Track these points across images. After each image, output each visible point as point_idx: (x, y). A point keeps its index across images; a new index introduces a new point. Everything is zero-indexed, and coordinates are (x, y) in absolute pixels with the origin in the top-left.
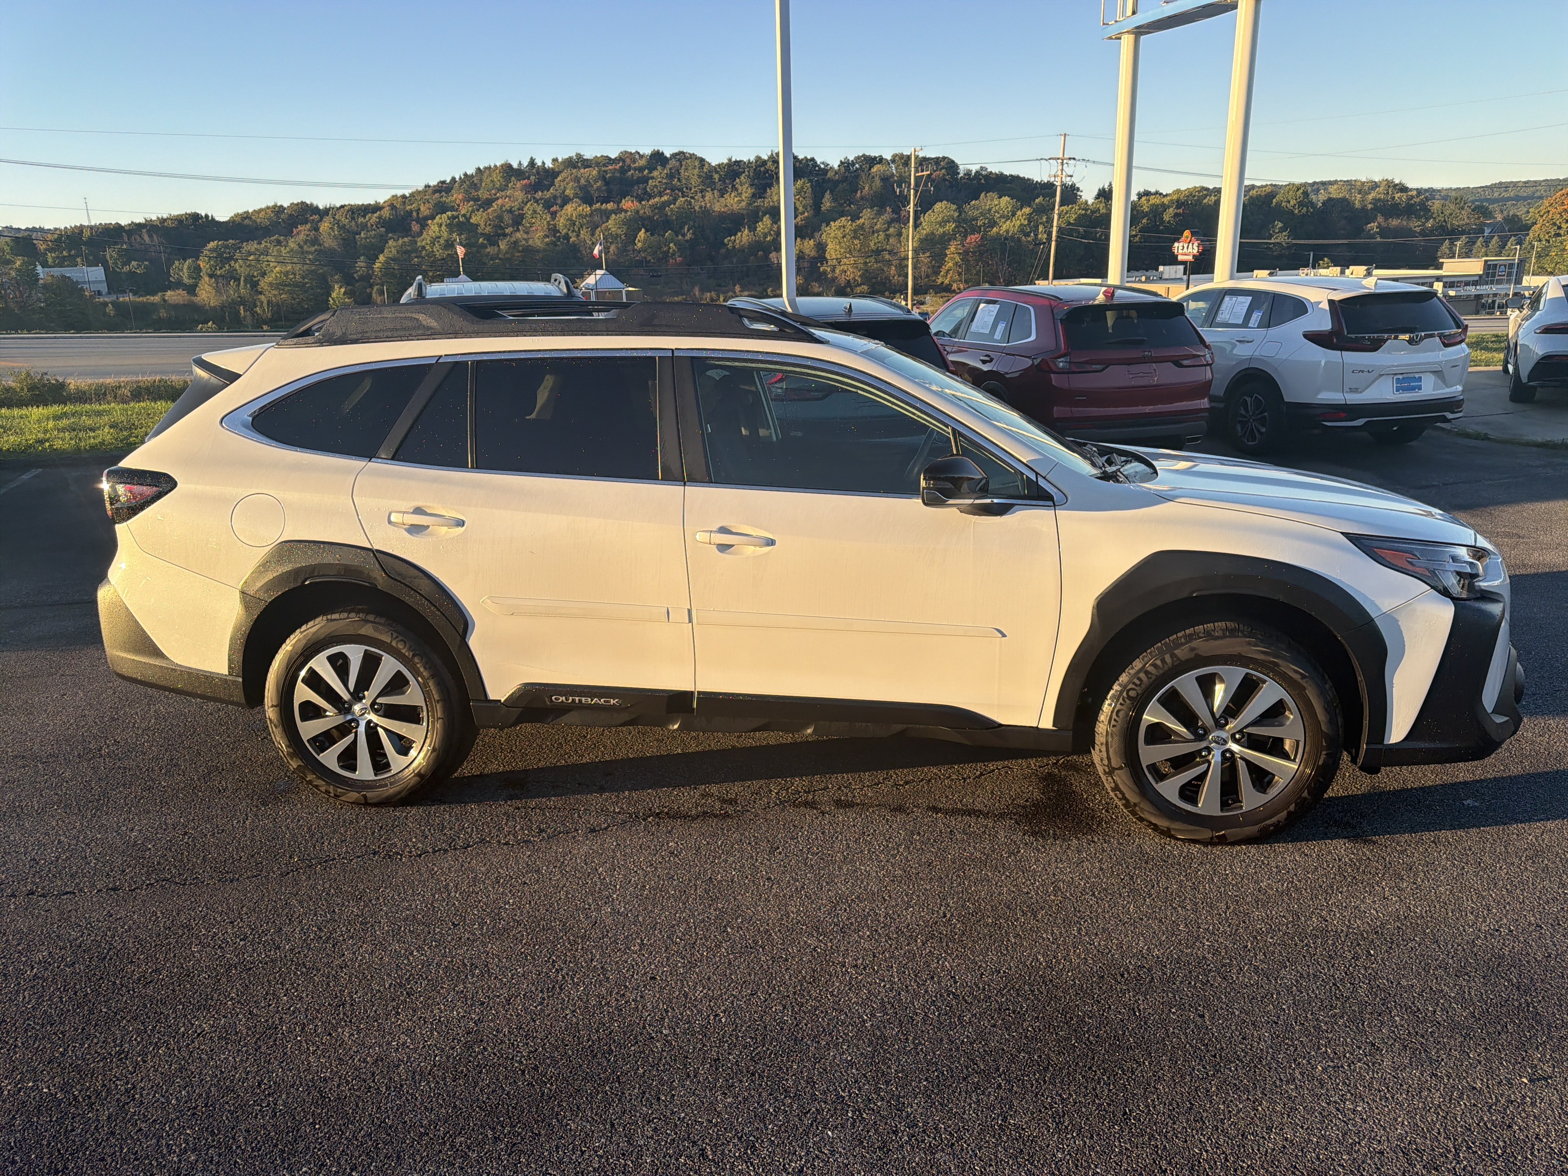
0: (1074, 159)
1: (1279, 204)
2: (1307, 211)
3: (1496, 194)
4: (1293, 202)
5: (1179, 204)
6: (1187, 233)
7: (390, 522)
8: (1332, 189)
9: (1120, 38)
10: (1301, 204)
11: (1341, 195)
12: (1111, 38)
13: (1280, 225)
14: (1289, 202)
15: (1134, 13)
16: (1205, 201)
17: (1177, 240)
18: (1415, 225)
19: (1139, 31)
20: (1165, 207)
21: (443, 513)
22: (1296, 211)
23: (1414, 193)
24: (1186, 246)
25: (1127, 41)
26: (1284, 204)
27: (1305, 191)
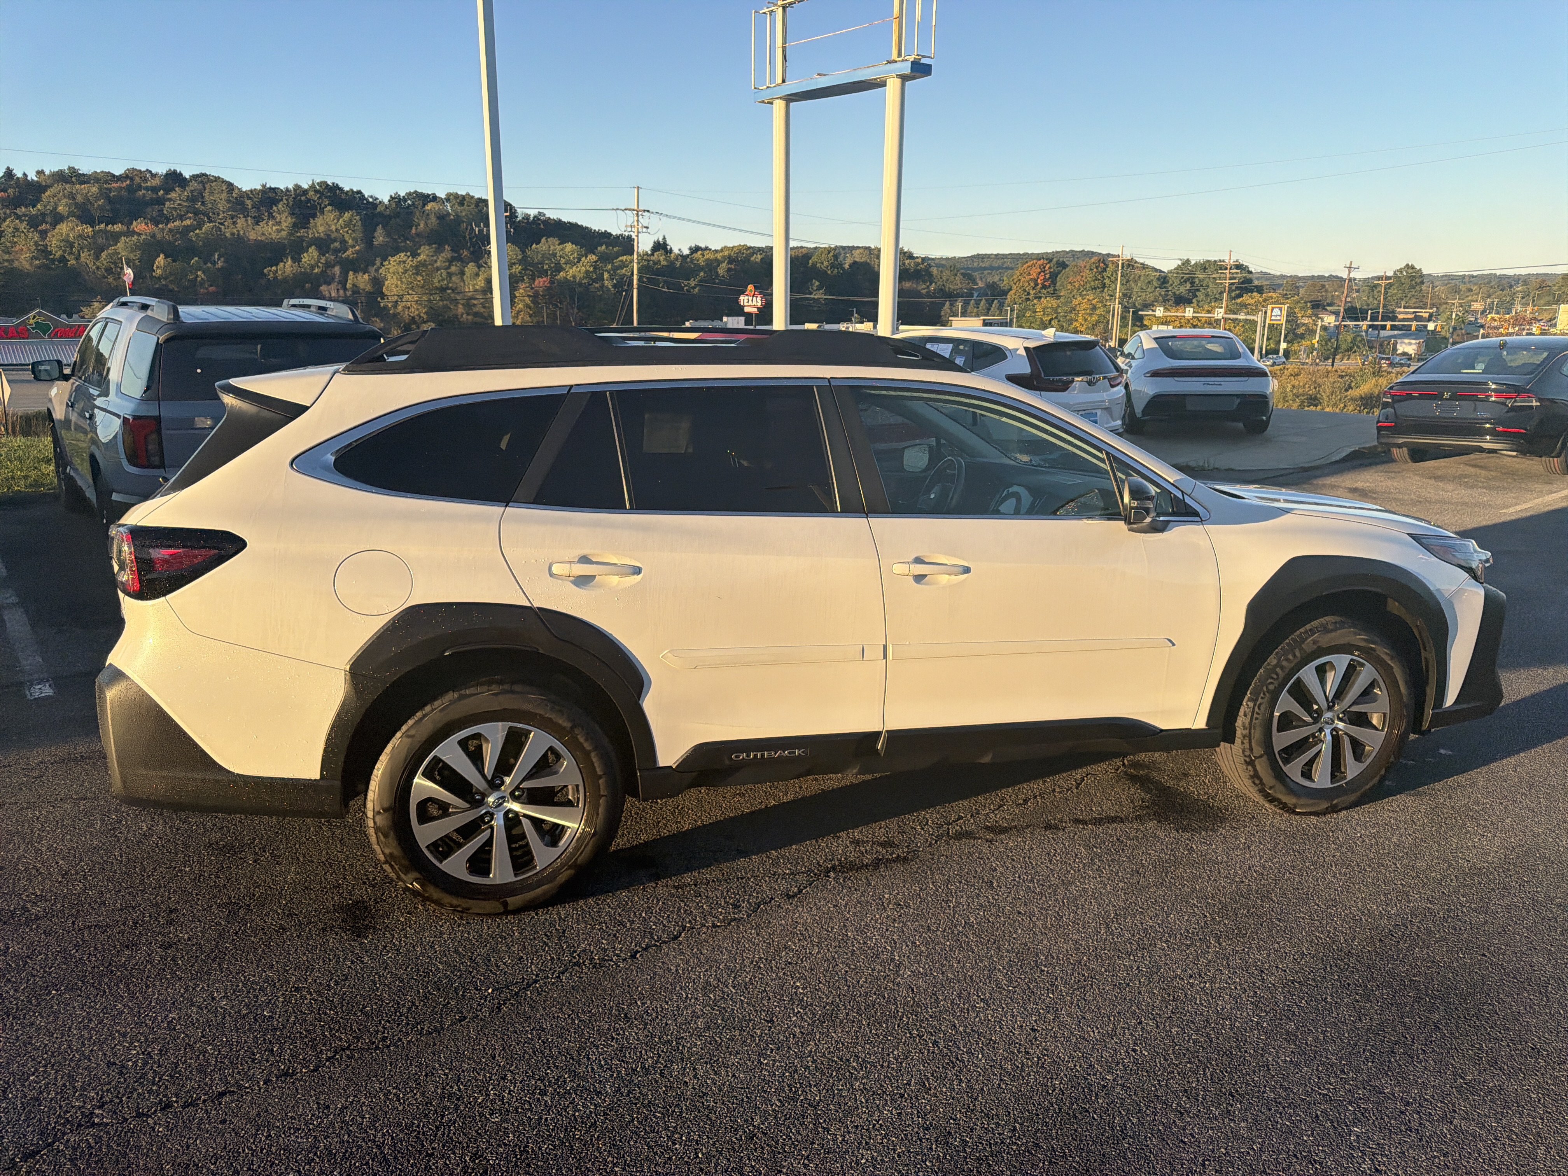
0: (648, 211)
1: (814, 265)
2: (838, 272)
3: (975, 264)
4: (826, 263)
5: (731, 260)
6: (750, 287)
7: (551, 575)
8: (856, 253)
9: (772, 103)
10: (833, 266)
11: (863, 260)
12: (763, 102)
13: (817, 283)
14: (822, 263)
15: (784, 81)
16: (752, 259)
17: (743, 293)
18: (922, 287)
19: (790, 99)
20: (718, 262)
21: (615, 561)
22: (829, 272)
23: (920, 260)
24: (750, 298)
25: (779, 106)
26: (818, 265)
27: (836, 253)
